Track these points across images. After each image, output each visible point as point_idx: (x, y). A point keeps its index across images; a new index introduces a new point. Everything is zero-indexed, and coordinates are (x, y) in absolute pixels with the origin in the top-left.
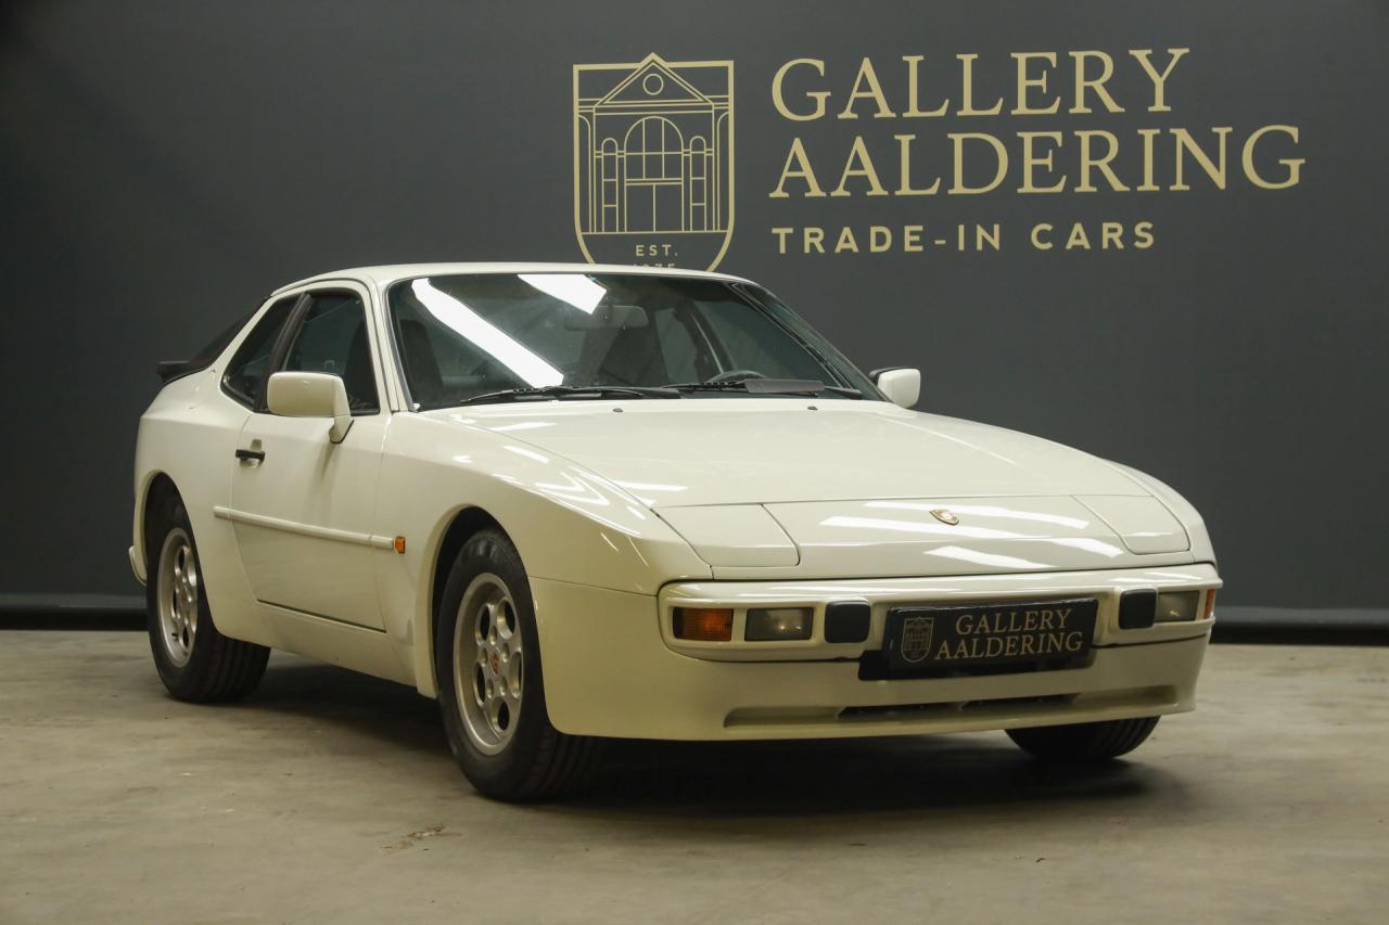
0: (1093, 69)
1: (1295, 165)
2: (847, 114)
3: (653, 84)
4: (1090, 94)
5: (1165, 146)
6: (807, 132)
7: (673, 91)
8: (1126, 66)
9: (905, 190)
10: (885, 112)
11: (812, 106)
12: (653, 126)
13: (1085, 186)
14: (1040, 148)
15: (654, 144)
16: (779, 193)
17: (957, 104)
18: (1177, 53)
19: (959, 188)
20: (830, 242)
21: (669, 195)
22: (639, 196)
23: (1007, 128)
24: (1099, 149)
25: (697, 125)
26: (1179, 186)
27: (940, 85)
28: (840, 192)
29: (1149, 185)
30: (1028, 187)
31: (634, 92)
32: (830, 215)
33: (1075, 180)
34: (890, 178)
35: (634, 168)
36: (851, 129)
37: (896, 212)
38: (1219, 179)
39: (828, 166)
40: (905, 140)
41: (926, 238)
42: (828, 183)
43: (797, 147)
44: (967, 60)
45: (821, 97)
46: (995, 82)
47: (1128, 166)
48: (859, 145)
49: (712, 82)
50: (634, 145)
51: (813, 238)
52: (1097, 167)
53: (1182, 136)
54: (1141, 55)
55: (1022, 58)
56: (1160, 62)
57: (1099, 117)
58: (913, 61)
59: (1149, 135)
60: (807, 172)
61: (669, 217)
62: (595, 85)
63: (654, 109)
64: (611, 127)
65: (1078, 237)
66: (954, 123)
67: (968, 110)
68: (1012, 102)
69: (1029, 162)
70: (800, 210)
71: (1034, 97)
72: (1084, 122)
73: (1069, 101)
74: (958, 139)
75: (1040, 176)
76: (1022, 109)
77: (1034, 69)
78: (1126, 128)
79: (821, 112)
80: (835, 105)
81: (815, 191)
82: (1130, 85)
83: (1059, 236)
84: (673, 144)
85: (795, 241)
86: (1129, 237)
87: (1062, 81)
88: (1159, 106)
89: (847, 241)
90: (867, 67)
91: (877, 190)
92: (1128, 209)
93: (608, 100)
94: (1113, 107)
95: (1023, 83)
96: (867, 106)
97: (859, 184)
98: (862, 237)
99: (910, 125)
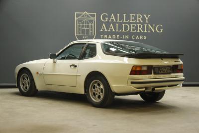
0: (139, 17)
1: (162, 30)
2: (110, 21)
3: (86, 16)
4: (139, 20)
5: (147, 26)
6: (105, 23)
7: (88, 17)
8: (143, 16)
10: (115, 21)
11: (106, 20)
12: (86, 21)
13: (138, 31)
14: (133, 26)
15: (86, 24)
16: (101, 30)
17: (123, 20)
18: (149, 15)
19: (123, 31)
20: (108, 37)
21: (87, 30)
23: (129, 23)
24: (140, 26)
25: (91, 21)
26: (149, 31)
27: (122, 18)
28: (109, 31)
29: (146, 31)
30: (132, 31)
31: (83, 16)
32: (108, 34)
33: (137, 30)
34: (115, 29)
35: (83, 26)
36: (110, 23)
37: (116, 33)
38: (153, 31)
41: (119, 37)
42: (108, 29)
43: (104, 25)
44: (125, 15)
45: (107, 18)
46: (128, 18)
47: (143, 29)
48: (111, 25)
49: (93, 16)
50: (83, 23)
51: (106, 36)
52: (140, 29)
53: (149, 26)
54: (145, 15)
55: (131, 15)
56: (147, 17)
57: (140, 23)
58: (118, 14)
60: (105, 28)
61: (87, 33)
62: (78, 15)
63: (86, 19)
64: (80, 21)
65: (137, 37)
67: (125, 21)
69: (132, 28)
70: (104, 33)
71: (132, 19)
72: (138, 23)
73: (137, 21)
74: (123, 24)
76: (131, 21)
77: (133, 16)
78: (143, 24)
79: (107, 20)
80: (109, 20)
81: (106, 30)
82: (144, 19)
83: (135, 37)
84: (88, 23)
85: (103, 36)
86: (143, 38)
88: (147, 22)
89: (110, 37)
90: (113, 15)
91: (114, 31)
92: (143, 34)
93: (80, 17)
94: (142, 22)
95: (131, 18)
96: (113, 20)
97: (111, 30)
98: (112, 37)
99: (118, 23)
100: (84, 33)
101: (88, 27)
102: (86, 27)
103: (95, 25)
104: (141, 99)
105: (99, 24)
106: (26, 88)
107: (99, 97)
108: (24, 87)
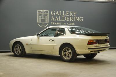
0: (71, 13)
1: (82, 20)
2: (56, 15)
4: (71, 15)
5: (75, 18)
6: (53, 16)
7: (44, 12)
8: (73, 13)
9: (60, 20)
10: (58, 15)
11: (54, 14)
13: (71, 21)
14: (68, 18)
16: (51, 20)
17: (63, 15)
18: (76, 12)
19: (63, 20)
20: (55, 24)
21: (44, 20)
22: (42, 20)
23: (66, 16)
24: (71, 18)
25: (46, 15)
26: (76, 21)
27: (62, 13)
29: (74, 21)
31: (42, 12)
32: (55, 22)
34: (59, 19)
35: (42, 18)
36: (56, 16)
37: (59, 22)
38: (78, 20)
39: (55, 18)
40: (60, 17)
41: (61, 24)
42: (55, 19)
43: (53, 17)
44: (64, 12)
46: (65, 13)
49: (47, 12)
50: (42, 16)
51: (54, 23)
52: (71, 19)
53: (76, 17)
54: (74, 12)
56: (75, 13)
57: (71, 16)
58: (60, 11)
59: (74, 17)
60: (53, 19)
61: (44, 22)
62: (39, 12)
63: (43, 14)
64: (40, 15)
66: (63, 16)
67: (64, 15)
68: (66, 15)
70: (53, 21)
71: (68, 14)
73: (70, 15)
74: (63, 17)
75: (68, 20)
77: (68, 12)
80: (55, 14)
81: (54, 20)
82: (73, 14)
83: (69, 24)
84: (44, 16)
85: (53, 23)
86: (73, 24)
87: (69, 14)
88: (75, 16)
89: (56, 24)
90: (57, 12)
91: (58, 20)
94: (72, 15)
96: (57, 14)
97: (57, 20)
98: (57, 23)
99: (60, 16)
100: (42, 21)
101: (44, 18)
102: (43, 18)
103: (48, 17)
104: (84, 57)
105: (50, 16)
106: (19, 52)
107: (68, 57)
108: (17, 52)
